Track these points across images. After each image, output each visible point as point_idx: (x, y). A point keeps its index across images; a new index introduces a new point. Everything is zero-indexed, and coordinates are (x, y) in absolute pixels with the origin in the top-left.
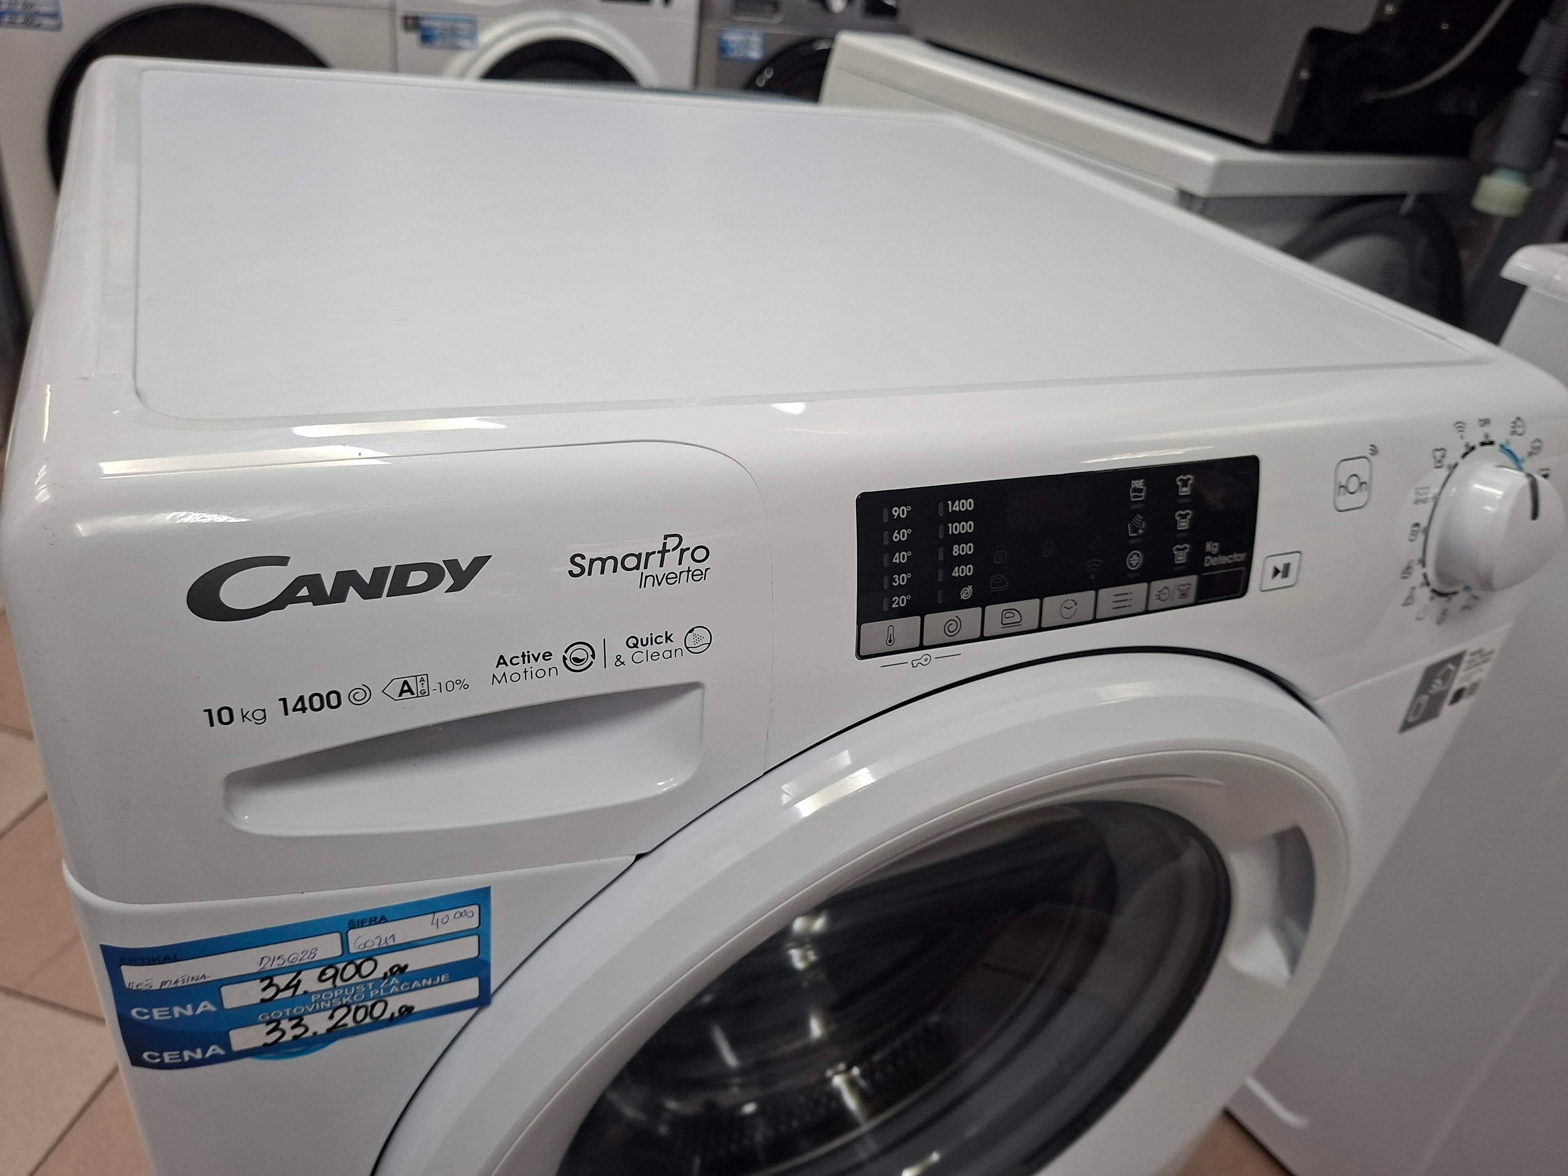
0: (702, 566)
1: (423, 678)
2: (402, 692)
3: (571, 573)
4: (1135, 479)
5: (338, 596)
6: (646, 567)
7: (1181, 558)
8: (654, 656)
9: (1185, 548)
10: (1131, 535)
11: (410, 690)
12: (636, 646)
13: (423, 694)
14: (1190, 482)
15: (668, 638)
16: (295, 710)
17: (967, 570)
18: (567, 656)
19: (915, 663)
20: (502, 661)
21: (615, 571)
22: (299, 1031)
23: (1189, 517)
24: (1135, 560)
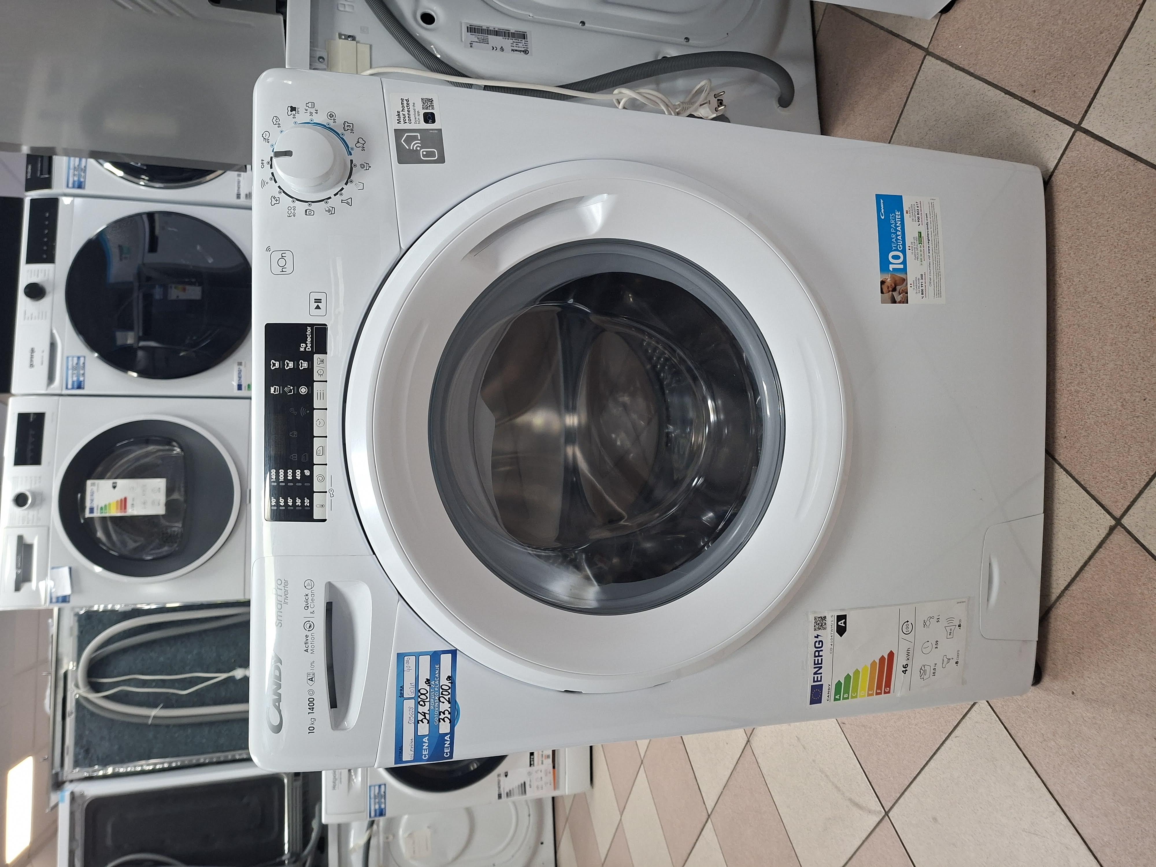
0: (283, 581)
1: (308, 674)
2: (312, 680)
3: (281, 626)
4: (270, 391)
5: (280, 695)
6: (281, 602)
7: (305, 365)
8: (313, 600)
9: (301, 362)
10: (292, 393)
11: (312, 678)
12: (308, 607)
13: (314, 674)
14: (274, 362)
15: (307, 595)
16: (313, 710)
17: (298, 472)
18: (308, 630)
19: (332, 496)
20: (306, 651)
21: (281, 612)
22: (446, 712)
23: (288, 362)
24: (303, 390)
